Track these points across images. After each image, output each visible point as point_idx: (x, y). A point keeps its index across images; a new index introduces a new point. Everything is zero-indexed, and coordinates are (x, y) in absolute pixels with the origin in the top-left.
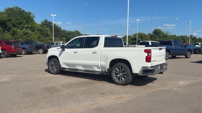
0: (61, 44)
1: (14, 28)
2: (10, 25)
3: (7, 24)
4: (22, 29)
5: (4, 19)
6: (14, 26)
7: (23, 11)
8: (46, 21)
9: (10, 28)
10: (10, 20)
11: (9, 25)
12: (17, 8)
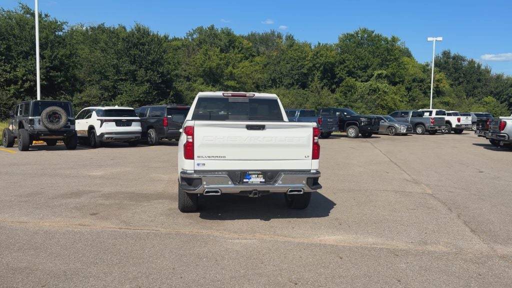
0: (434, 115)
1: (348, 79)
2: (343, 74)
3: (337, 70)
4: (367, 81)
5: (332, 60)
6: (350, 74)
7: (378, 36)
8: (446, 54)
9: (341, 80)
10: (342, 62)
11: (340, 72)
12: (365, 31)
